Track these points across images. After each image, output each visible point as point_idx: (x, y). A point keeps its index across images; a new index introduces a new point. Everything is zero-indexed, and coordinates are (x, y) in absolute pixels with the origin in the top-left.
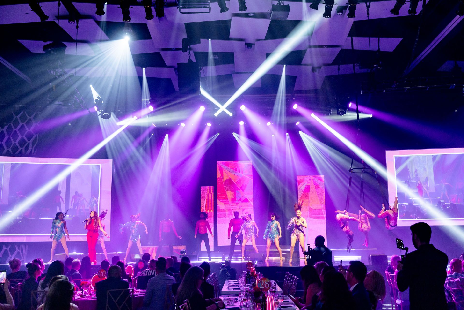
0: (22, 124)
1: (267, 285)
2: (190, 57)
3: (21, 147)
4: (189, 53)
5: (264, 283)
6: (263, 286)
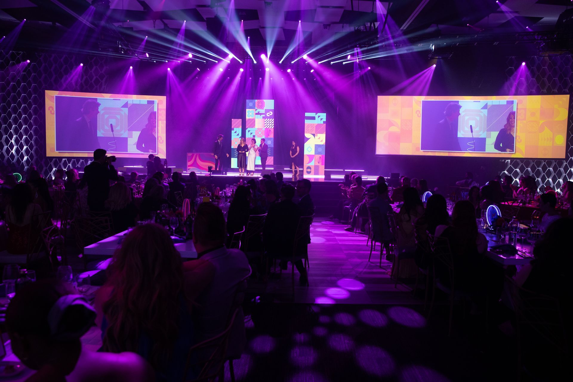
0: (95, 67)
3: (96, 85)
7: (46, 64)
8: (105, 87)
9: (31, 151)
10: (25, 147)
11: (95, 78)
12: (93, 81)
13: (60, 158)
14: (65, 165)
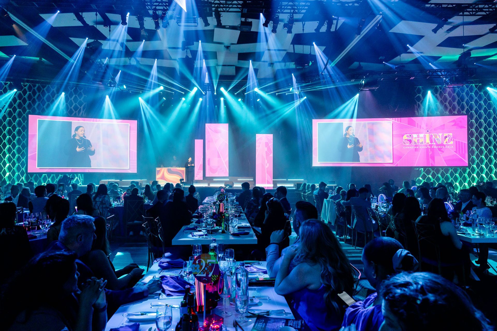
0: (75, 95)
1: (223, 198)
2: (187, 54)
3: (76, 111)
4: (187, 52)
5: (221, 197)
6: (221, 198)
7: (31, 93)
8: (83, 113)
9: (14, 168)
10: (8, 165)
11: (74, 104)
12: (72, 107)
13: (41, 174)
14: (45, 179)
